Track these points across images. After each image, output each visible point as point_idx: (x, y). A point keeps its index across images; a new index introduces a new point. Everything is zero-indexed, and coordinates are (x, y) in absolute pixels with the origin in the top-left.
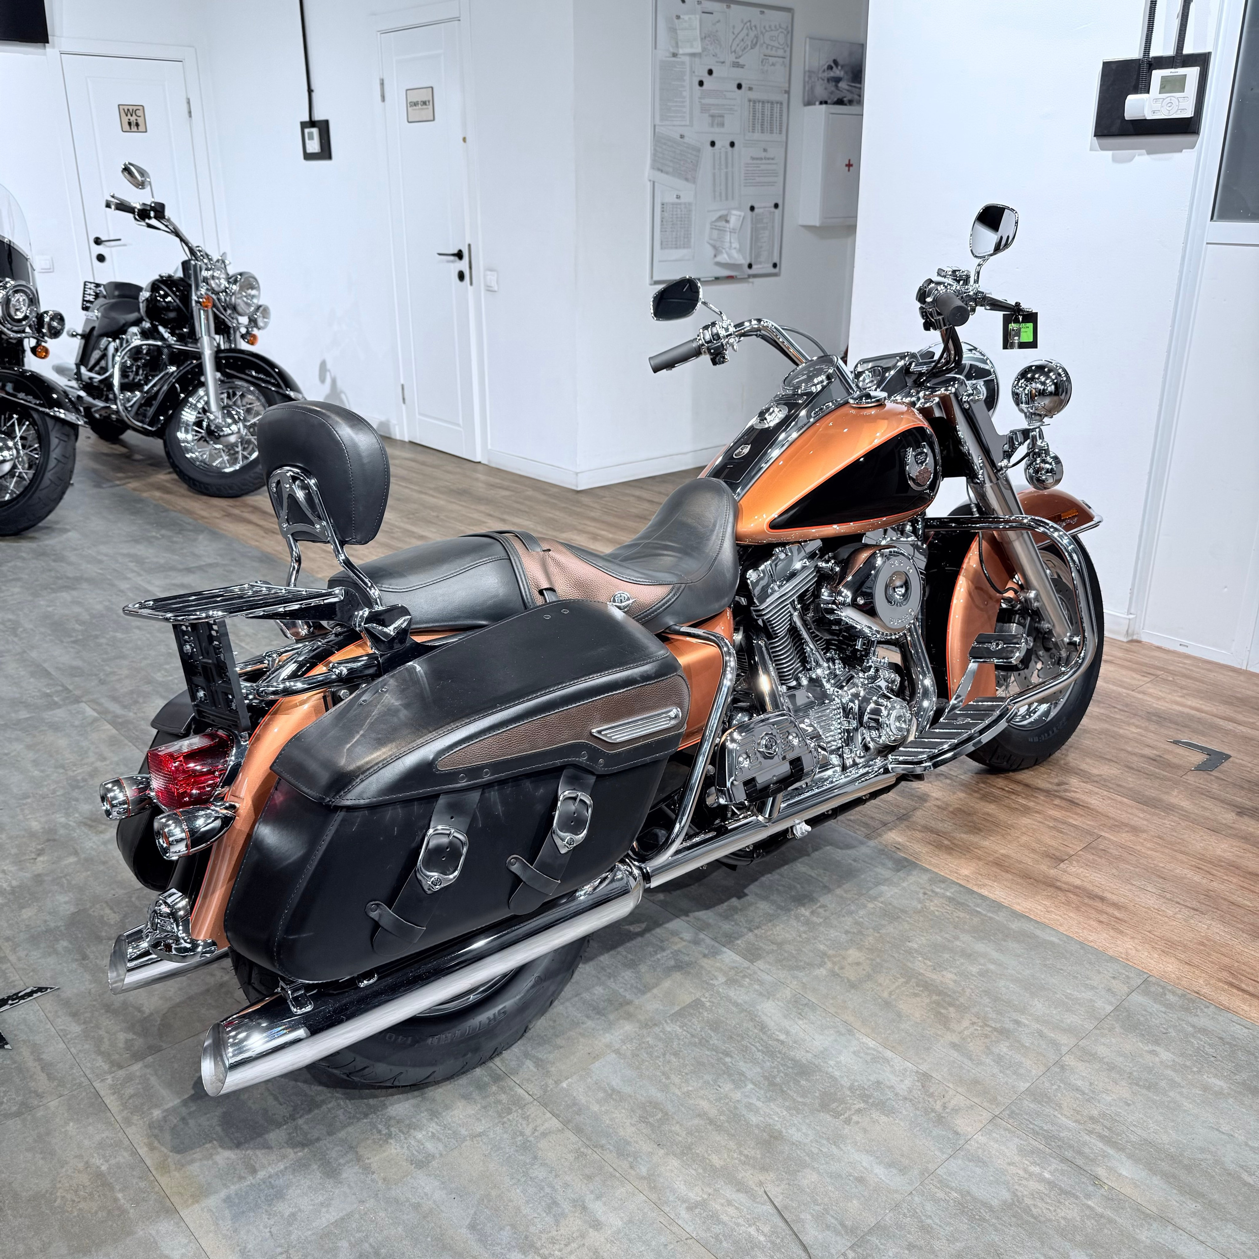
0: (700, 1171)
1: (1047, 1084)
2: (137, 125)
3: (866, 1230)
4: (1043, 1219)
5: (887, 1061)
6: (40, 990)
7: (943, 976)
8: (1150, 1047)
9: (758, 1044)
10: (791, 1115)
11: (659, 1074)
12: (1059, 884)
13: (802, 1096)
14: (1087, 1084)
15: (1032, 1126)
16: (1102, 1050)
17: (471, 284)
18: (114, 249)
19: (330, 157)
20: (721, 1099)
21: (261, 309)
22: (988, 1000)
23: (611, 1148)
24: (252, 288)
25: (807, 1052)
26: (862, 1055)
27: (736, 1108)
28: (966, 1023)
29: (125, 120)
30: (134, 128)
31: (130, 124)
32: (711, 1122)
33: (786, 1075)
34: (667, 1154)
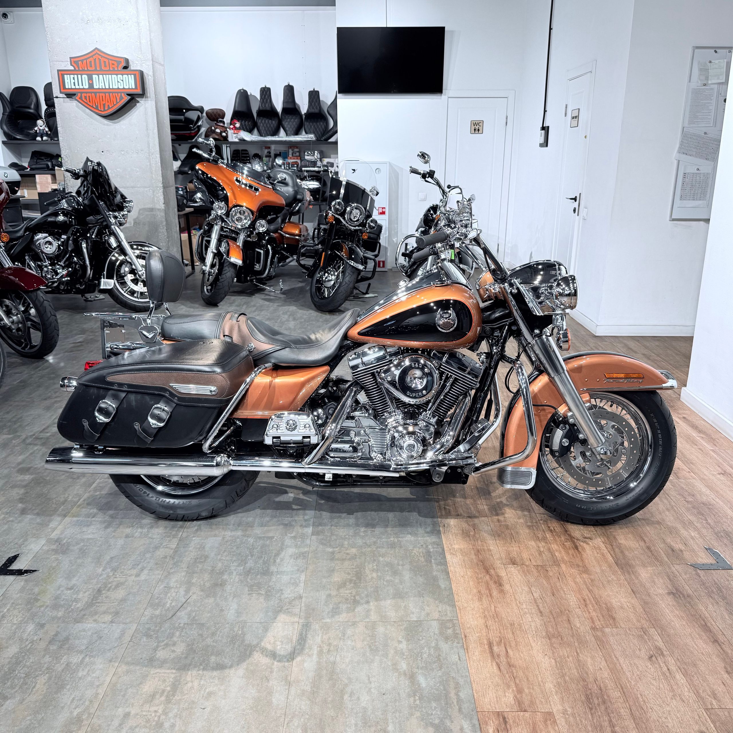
0: (186, 580)
1: (337, 625)
2: (479, 130)
3: (197, 623)
5: (297, 586)
7: (371, 574)
8: (402, 640)
9: (266, 558)
10: (238, 582)
11: (224, 550)
12: (491, 570)
13: (251, 579)
14: (351, 635)
16: (381, 629)
17: (578, 215)
19: (547, 146)
20: (227, 566)
22: (372, 590)
23: (175, 561)
25: (277, 569)
26: (293, 580)
27: (226, 571)
28: (348, 591)
29: (473, 128)
30: (477, 132)
31: (475, 130)
32: (213, 570)
33: (258, 571)
34: (186, 571)
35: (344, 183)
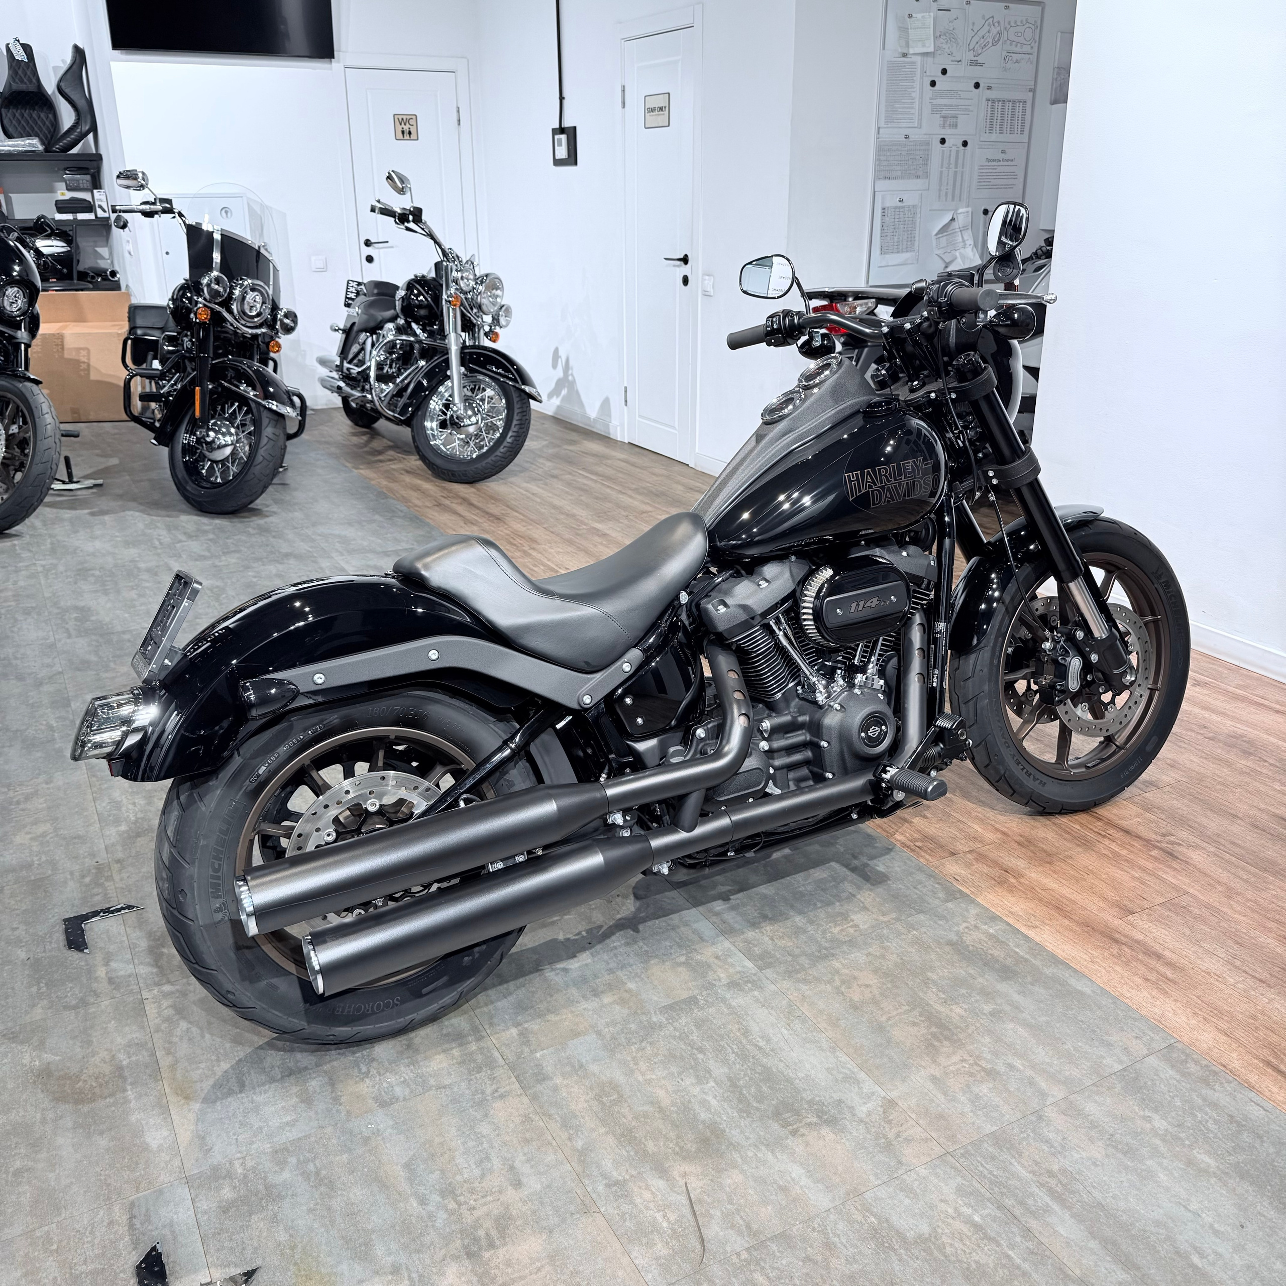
0: (632, 1153)
1: (1016, 1131)
2: (410, 133)
3: (769, 1236)
4: (953, 1259)
5: (857, 1082)
6: (129, 907)
7: (951, 1010)
8: (1147, 1113)
9: (734, 1047)
10: (740, 1117)
11: (629, 1059)
12: (1117, 936)
13: (758, 1102)
14: (1059, 1139)
15: (981, 1169)
16: (1090, 1108)
18: (382, 250)
19: (576, 163)
20: (678, 1091)
21: (504, 309)
22: (988, 1040)
23: (558, 1119)
24: (497, 288)
25: (781, 1061)
26: (835, 1072)
27: (690, 1102)
28: (956, 1058)
29: (399, 128)
30: (406, 137)
31: (403, 132)
32: (661, 1110)
33: (751, 1079)
34: (607, 1133)
35: (217, 236)
